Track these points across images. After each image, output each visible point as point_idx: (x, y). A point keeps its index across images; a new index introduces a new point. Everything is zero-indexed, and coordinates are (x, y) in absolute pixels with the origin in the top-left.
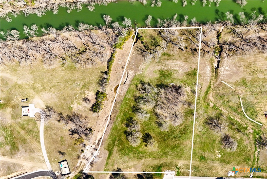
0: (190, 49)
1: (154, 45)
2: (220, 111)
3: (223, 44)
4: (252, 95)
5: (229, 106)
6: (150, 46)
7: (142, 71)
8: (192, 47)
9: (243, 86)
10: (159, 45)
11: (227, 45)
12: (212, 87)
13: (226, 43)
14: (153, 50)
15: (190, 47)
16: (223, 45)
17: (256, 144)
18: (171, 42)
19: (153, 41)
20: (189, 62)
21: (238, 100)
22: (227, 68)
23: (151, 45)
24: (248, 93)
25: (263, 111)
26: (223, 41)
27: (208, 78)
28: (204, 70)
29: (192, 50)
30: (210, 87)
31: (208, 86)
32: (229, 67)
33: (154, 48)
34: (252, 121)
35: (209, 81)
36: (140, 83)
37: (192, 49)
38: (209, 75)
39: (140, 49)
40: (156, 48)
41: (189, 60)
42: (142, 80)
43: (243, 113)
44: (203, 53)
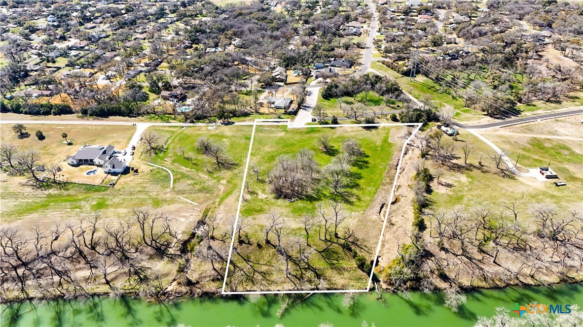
0: (251, 244)
1: (330, 252)
2: (210, 176)
3: (179, 255)
4: (150, 191)
5: (194, 180)
6: (340, 250)
8: (248, 247)
9: (160, 200)
10: (319, 252)
11: (171, 254)
12: (218, 200)
13: (171, 258)
14: (332, 242)
15: (251, 248)
16: (180, 253)
18: (294, 260)
19: (335, 262)
20: (256, 226)
21: (176, 185)
22: (183, 220)
23: (336, 253)
24: (155, 193)
25: (139, 175)
26: (176, 262)
27: (222, 209)
29: (249, 241)
30: (222, 199)
31: (226, 201)
33: (331, 247)
34: (162, 166)
35: (222, 207)
36: (353, 202)
37: (249, 243)
38: (220, 212)
39: (362, 248)
40: (326, 247)
41: (257, 228)
42: (349, 205)
43: (174, 174)
44: (225, 238)
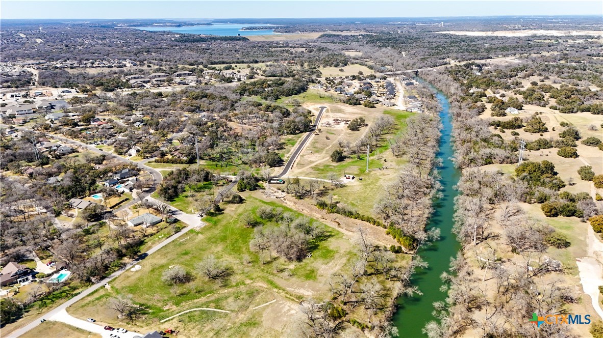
2: (232, 287)
4: (222, 327)
5: (229, 297)
7: (345, 239)
9: (247, 322)
11: (335, 327)
13: (340, 328)
17: (141, 305)
21: (229, 309)
24: (229, 324)
25: (181, 330)
27: (292, 289)
28: (309, 287)
30: (276, 287)
31: (281, 285)
32: (292, 315)
34: (180, 312)
38: (296, 291)
42: (332, 238)
43: (205, 306)
